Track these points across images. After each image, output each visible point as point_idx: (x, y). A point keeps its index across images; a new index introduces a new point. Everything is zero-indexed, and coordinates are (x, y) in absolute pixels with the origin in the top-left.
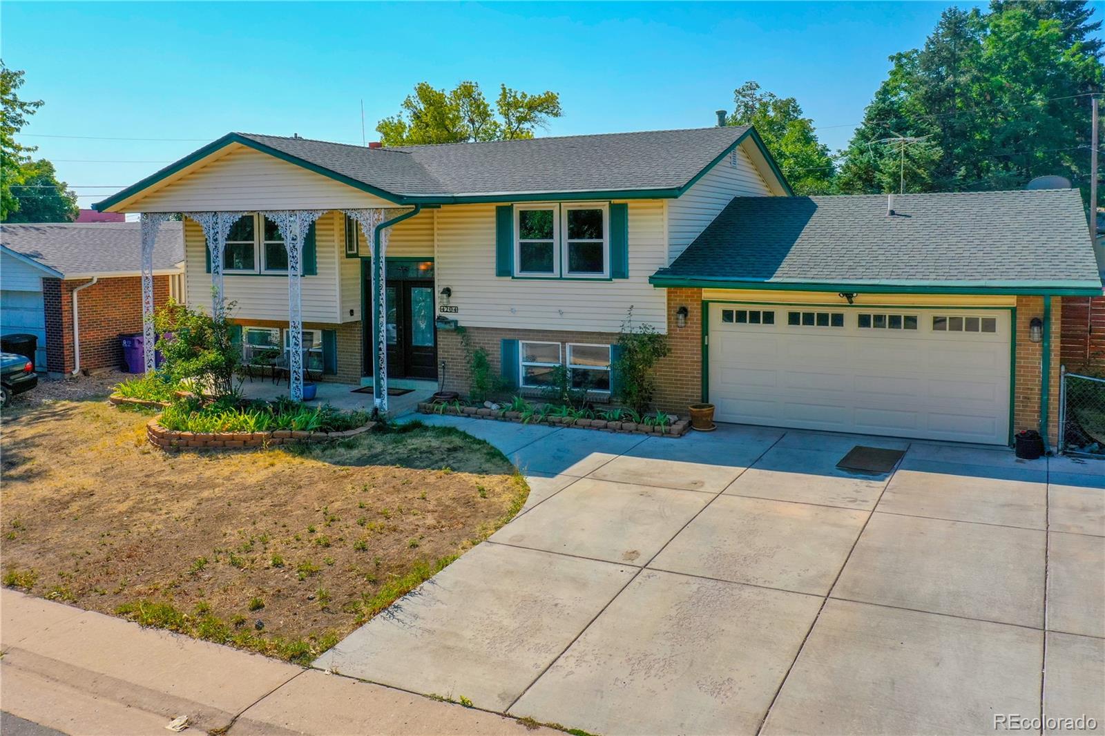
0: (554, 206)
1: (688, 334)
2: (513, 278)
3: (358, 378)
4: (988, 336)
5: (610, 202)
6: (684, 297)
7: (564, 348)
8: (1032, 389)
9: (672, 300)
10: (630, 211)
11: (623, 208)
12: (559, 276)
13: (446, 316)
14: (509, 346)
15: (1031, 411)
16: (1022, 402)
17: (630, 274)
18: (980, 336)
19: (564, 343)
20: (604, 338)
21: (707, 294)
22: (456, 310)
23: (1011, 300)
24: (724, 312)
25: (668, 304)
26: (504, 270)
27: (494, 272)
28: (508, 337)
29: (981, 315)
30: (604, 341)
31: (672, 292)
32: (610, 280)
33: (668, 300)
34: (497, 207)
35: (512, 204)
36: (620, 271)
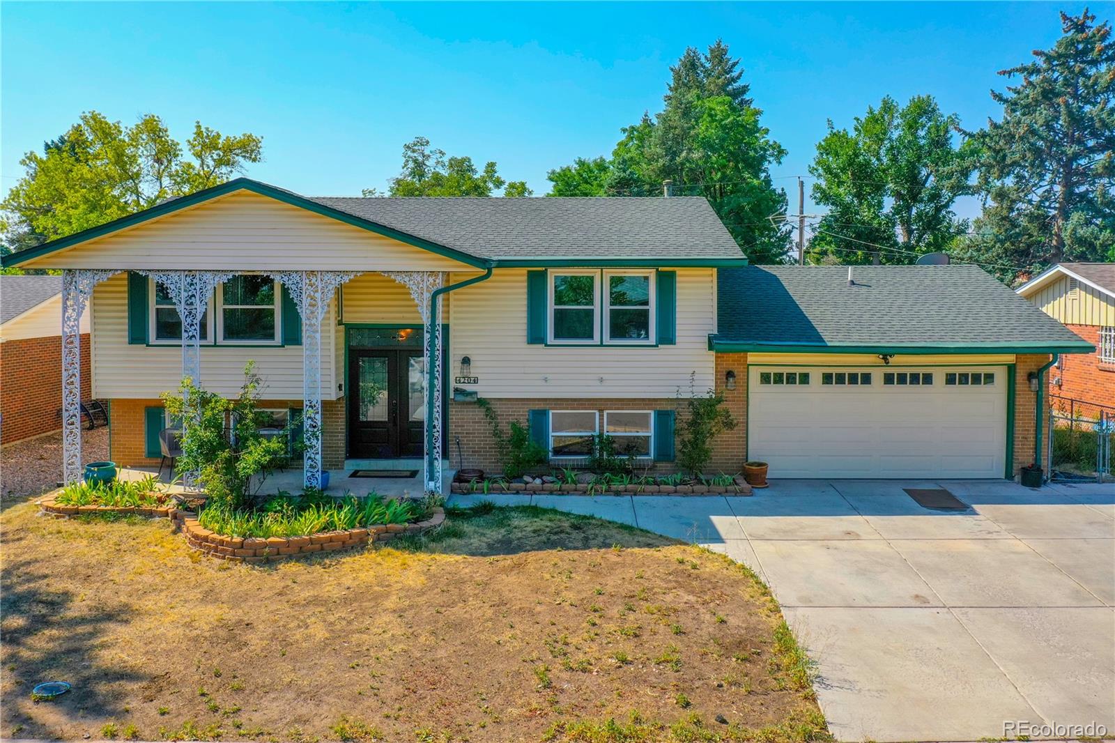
0: (595, 272)
1: (735, 397)
2: (546, 345)
3: (340, 462)
4: (988, 388)
5: (657, 270)
6: (730, 362)
7: (601, 417)
8: (1028, 430)
9: (719, 364)
10: (678, 279)
11: (672, 275)
12: (599, 343)
13: (464, 388)
14: (539, 416)
15: (1028, 448)
16: (1021, 441)
17: (678, 339)
18: (982, 388)
19: (601, 411)
20: (646, 404)
21: (752, 358)
22: (476, 381)
23: (1010, 358)
24: (762, 375)
25: (716, 368)
26: (536, 337)
27: (525, 339)
28: (537, 407)
29: (983, 371)
30: (647, 407)
31: (720, 357)
32: (657, 346)
33: (716, 364)
34: (529, 271)
35: (546, 270)
36: (667, 337)
